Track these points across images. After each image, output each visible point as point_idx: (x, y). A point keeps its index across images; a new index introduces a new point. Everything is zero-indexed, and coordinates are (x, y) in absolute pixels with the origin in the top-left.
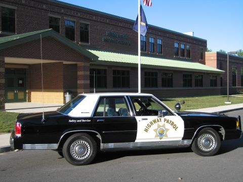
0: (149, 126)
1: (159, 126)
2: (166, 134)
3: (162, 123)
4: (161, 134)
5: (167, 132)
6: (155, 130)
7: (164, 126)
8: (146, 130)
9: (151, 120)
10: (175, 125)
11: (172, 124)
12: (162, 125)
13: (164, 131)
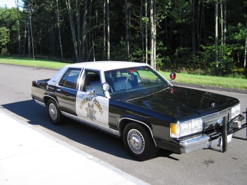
0: (83, 103)
1: (89, 106)
2: (94, 116)
3: (91, 103)
5: (95, 113)
6: (86, 109)
8: (81, 107)
9: (85, 97)
10: (101, 108)
11: (99, 106)
12: (91, 105)
13: (92, 112)
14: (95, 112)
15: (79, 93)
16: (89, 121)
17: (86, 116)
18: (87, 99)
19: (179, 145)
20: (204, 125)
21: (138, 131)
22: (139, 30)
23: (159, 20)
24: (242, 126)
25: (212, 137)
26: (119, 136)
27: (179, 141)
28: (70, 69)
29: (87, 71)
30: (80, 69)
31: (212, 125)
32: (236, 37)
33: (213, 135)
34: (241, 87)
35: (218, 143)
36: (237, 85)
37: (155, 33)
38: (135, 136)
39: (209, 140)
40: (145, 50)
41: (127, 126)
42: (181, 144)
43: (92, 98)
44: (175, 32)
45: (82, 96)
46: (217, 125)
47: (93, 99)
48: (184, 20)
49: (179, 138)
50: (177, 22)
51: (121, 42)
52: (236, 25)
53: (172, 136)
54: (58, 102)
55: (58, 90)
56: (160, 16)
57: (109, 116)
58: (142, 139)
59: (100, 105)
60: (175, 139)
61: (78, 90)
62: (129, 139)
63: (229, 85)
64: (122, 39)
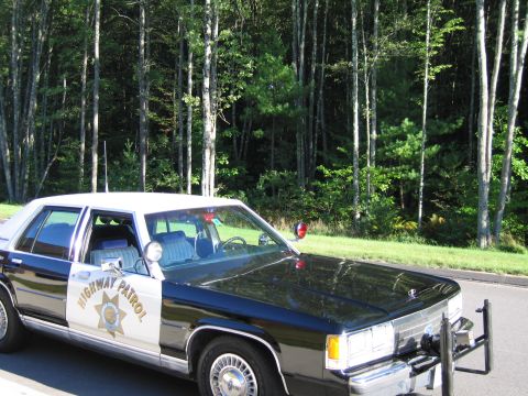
0: (87, 294)
1: (106, 299)
2: (120, 325)
3: (112, 292)
4: (111, 323)
5: (121, 319)
6: (98, 308)
7: (115, 301)
8: (82, 304)
9: (93, 278)
10: (140, 305)
11: (134, 300)
12: (111, 297)
13: (114, 315)
14: (123, 315)
15: (77, 267)
16: (101, 337)
17: (96, 325)
18: (100, 283)
19: (347, 386)
20: (398, 339)
21: (238, 358)
22: (171, 125)
23: (223, 104)
24: (476, 340)
25: (417, 366)
26: (187, 372)
27: (347, 378)
28: (48, 209)
29: (95, 213)
30: (76, 210)
31: (412, 339)
32: (400, 151)
33: (419, 362)
34: (429, 263)
35: (428, 383)
36: (418, 257)
37: (213, 136)
38: (233, 371)
39: (412, 375)
40: (185, 175)
41: (210, 346)
42: (351, 383)
43: (114, 280)
44: (259, 133)
45: (85, 275)
46: (426, 339)
47: (117, 283)
48: (279, 107)
49: (347, 371)
50: (264, 110)
51: (127, 154)
52: (399, 124)
53: (330, 364)
54: (13, 292)
55: (14, 260)
56: (225, 95)
57: (163, 323)
58: (251, 378)
59: (136, 296)
60: (336, 373)
61: (72, 260)
62: (216, 378)
63: (402, 257)
64: (129, 146)
